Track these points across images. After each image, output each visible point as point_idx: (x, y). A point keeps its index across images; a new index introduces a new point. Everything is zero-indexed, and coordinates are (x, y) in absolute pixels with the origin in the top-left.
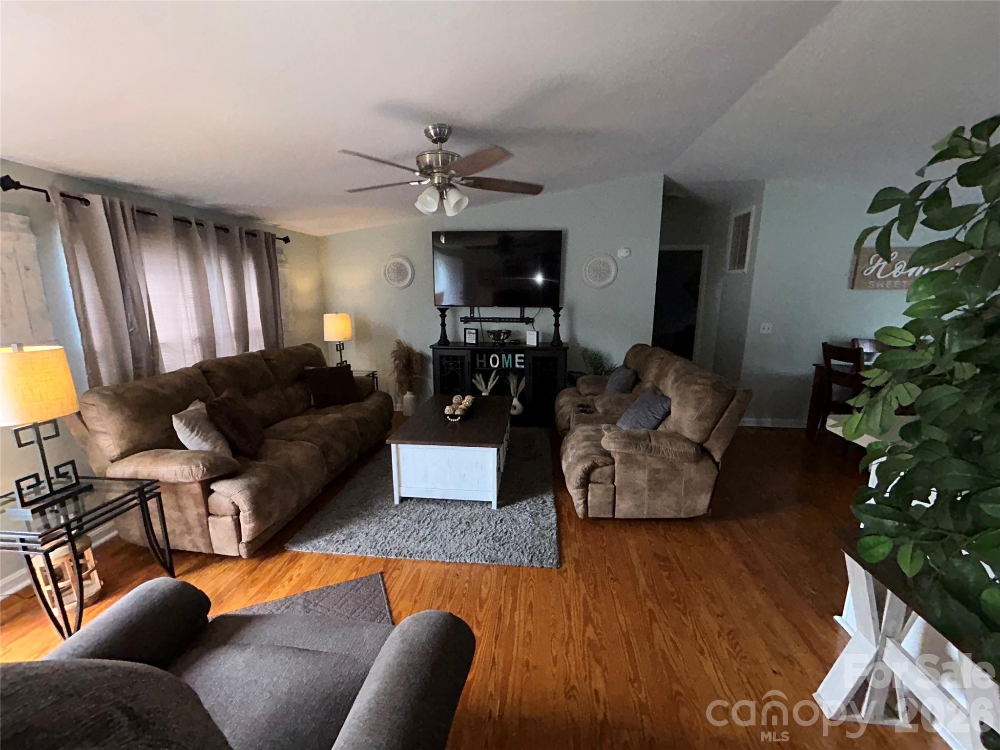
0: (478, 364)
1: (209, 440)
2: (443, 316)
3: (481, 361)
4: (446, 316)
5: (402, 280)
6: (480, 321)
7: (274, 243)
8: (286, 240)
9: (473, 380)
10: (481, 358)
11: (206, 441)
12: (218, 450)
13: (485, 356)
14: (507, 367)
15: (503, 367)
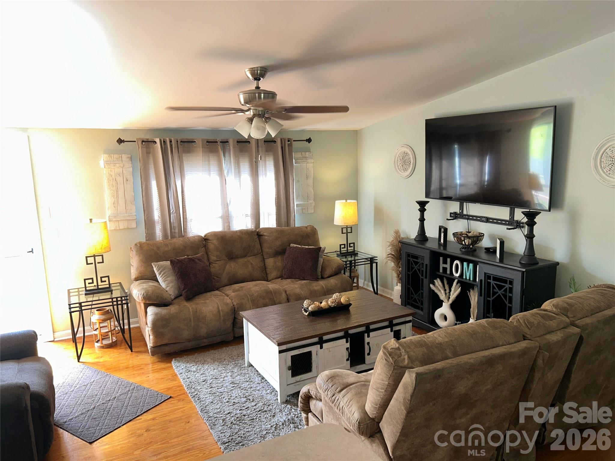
0: (441, 271)
2: (422, 210)
3: (445, 266)
4: (425, 210)
5: (406, 170)
6: (468, 219)
8: (309, 140)
9: (431, 286)
10: (445, 262)
13: (449, 260)
14: (468, 278)
15: (464, 277)
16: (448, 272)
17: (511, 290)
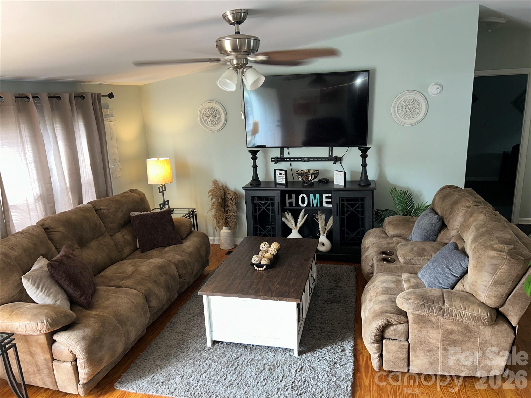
0: (287, 205)
1: (51, 296)
2: (254, 158)
3: (290, 200)
4: (257, 158)
5: (216, 124)
6: (290, 161)
7: (100, 101)
8: (111, 96)
9: (283, 219)
10: (290, 197)
11: (49, 296)
12: (58, 303)
13: (294, 195)
14: (315, 205)
15: (311, 206)
16: (294, 205)
17: (363, 206)
